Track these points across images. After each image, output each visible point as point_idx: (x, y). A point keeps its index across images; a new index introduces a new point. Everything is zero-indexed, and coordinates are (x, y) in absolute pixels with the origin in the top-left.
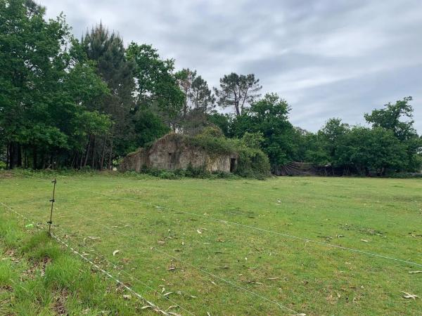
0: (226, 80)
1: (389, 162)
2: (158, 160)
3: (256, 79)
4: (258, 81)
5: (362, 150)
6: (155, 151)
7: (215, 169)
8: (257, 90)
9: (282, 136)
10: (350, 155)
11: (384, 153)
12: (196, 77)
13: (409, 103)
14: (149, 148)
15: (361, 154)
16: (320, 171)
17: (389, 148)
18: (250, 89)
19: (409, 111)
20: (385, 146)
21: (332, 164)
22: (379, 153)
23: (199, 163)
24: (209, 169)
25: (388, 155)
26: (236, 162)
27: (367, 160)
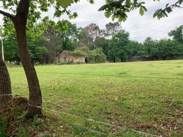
0: (107, 26)
1: (172, 53)
2: (62, 60)
5: (159, 49)
6: (61, 57)
8: (120, 28)
9: (125, 47)
10: (154, 51)
11: (170, 50)
12: (96, 26)
14: (59, 56)
16: (144, 59)
17: (172, 47)
18: (118, 28)
20: (170, 47)
21: (149, 56)
22: (167, 50)
23: (71, 60)
24: (75, 61)
25: (172, 50)
26: (88, 59)
27: (162, 53)
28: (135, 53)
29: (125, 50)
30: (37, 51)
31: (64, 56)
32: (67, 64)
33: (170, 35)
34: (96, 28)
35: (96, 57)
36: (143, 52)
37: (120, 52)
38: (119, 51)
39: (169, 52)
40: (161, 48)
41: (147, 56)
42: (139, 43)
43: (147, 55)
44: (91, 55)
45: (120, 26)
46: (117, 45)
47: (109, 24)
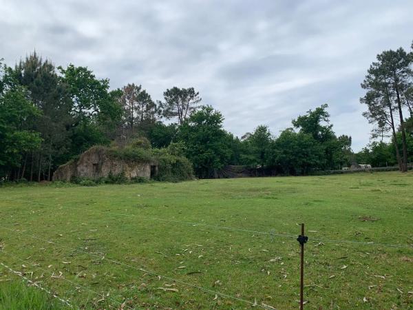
0: (168, 93)
3: (196, 92)
4: (198, 93)
5: (285, 153)
6: (82, 162)
7: (134, 175)
8: (197, 101)
9: (216, 143)
10: (275, 157)
11: (304, 154)
12: (141, 91)
13: (326, 110)
14: (76, 160)
15: (284, 156)
16: (252, 173)
17: (309, 150)
18: (191, 101)
19: (326, 116)
20: (305, 148)
21: (263, 165)
22: (300, 155)
23: (117, 171)
24: (127, 175)
25: (307, 156)
26: (157, 168)
27: (290, 160)
29: (216, 150)
30: (12, 144)
31: (94, 159)
32: (106, 182)
33: (296, 124)
34: (144, 97)
36: (252, 157)
37: (205, 155)
38: (202, 153)
39: (305, 160)
40: (288, 150)
41: (259, 166)
43: (258, 163)
44: (164, 160)
45: (195, 98)
46: (198, 138)
47: (172, 90)
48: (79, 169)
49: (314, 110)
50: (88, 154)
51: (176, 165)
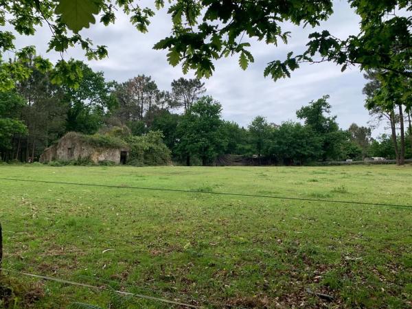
0: (175, 84)
1: (303, 152)
2: (62, 154)
3: (202, 83)
4: (204, 84)
5: (279, 143)
6: (60, 147)
7: (102, 158)
8: (203, 92)
9: (212, 133)
10: (269, 147)
11: (299, 145)
12: (150, 81)
13: (327, 101)
14: (57, 144)
15: (277, 146)
16: (249, 162)
17: (304, 141)
18: (198, 91)
19: (328, 107)
20: (300, 139)
21: (259, 155)
22: (295, 145)
23: (85, 155)
24: (94, 159)
25: (302, 147)
26: (128, 154)
27: (284, 151)
28: (231, 148)
29: (211, 140)
31: (69, 144)
32: (75, 164)
33: (300, 115)
34: (151, 87)
35: (147, 152)
36: (248, 147)
37: (200, 144)
39: (298, 150)
40: (282, 140)
41: (255, 156)
42: (240, 127)
43: (254, 153)
44: (135, 146)
45: (202, 89)
46: (194, 128)
47: (179, 81)
48: (58, 152)
49: (316, 101)
50: (65, 139)
51: (150, 151)
